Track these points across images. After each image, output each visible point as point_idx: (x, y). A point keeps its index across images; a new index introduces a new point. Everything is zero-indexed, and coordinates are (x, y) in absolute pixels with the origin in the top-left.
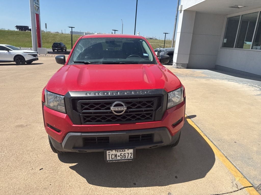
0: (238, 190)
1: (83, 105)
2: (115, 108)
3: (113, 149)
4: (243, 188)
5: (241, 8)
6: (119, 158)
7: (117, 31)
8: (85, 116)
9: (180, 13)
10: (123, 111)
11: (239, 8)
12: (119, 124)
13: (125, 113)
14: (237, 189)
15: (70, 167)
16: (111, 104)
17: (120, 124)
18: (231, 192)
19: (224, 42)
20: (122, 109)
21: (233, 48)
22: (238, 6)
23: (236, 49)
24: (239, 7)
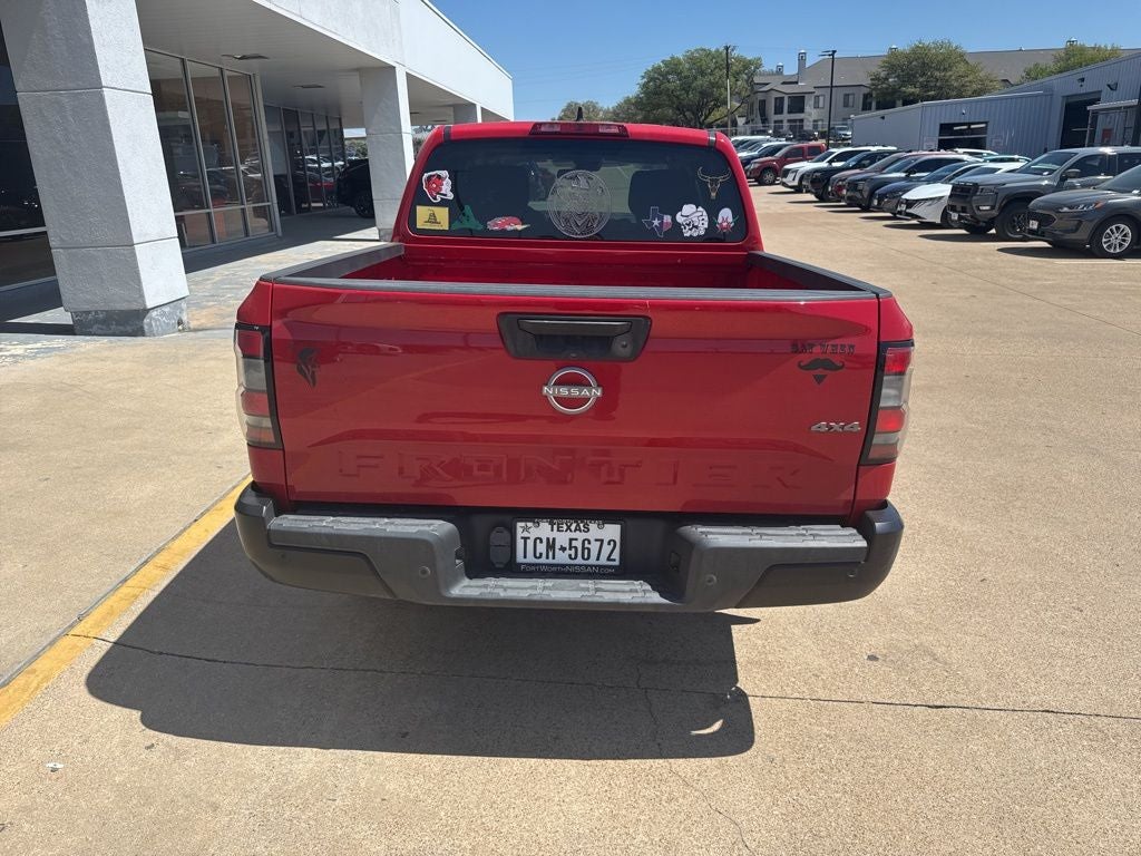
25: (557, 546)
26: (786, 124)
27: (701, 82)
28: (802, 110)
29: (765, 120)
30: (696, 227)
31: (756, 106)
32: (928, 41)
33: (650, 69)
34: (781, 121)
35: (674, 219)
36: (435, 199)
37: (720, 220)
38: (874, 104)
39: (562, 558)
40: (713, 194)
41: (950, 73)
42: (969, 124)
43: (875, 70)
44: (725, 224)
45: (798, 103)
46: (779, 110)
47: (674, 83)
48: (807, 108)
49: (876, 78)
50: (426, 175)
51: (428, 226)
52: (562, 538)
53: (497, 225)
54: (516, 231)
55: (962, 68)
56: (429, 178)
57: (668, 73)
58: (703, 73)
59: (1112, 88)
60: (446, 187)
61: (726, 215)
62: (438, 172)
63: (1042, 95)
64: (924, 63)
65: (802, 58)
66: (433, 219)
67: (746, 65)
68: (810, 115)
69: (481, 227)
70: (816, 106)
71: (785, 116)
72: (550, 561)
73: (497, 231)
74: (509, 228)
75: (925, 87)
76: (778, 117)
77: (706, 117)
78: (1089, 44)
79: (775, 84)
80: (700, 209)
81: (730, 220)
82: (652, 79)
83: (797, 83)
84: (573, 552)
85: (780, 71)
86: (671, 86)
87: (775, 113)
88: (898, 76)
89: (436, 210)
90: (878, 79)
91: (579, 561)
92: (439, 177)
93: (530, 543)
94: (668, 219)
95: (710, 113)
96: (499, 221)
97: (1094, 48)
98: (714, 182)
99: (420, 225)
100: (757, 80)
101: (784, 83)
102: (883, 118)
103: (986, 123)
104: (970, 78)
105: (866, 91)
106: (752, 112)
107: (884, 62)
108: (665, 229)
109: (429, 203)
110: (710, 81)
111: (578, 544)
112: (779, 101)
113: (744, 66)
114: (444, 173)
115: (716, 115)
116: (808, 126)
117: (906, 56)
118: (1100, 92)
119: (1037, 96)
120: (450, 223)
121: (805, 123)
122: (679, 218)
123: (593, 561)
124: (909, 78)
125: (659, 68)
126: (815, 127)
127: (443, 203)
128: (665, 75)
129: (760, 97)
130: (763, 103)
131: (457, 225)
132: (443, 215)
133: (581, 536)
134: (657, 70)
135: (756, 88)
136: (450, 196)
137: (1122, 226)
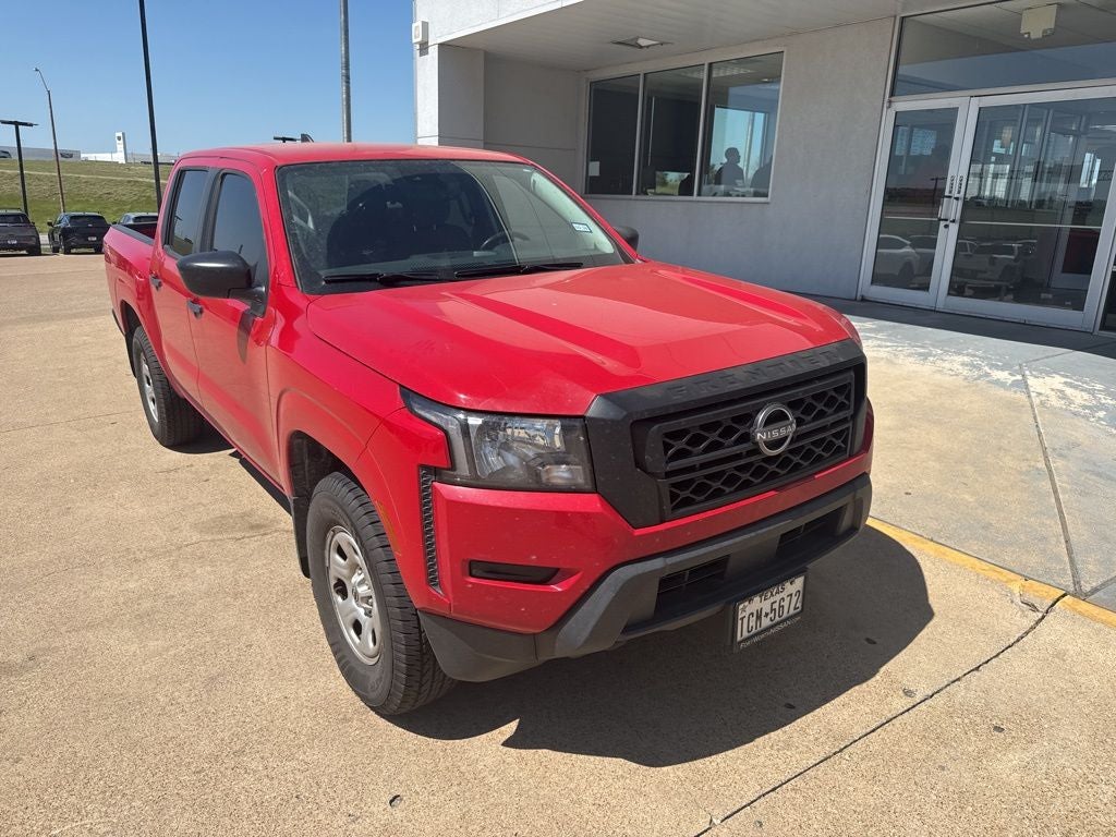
0: (1043, 617)
1: (667, 440)
2: (771, 431)
3: (755, 593)
4: (1053, 605)
5: (648, 47)
6: (766, 622)
7: (31, 125)
8: (673, 485)
9: (421, 55)
10: (786, 437)
11: (641, 47)
12: (773, 493)
13: (790, 444)
14: (1040, 615)
15: (507, 744)
16: (749, 418)
17: (774, 489)
18: (1033, 628)
19: (590, 174)
20: (783, 432)
21: (629, 196)
22: (637, 39)
23: (639, 197)
24: (643, 42)
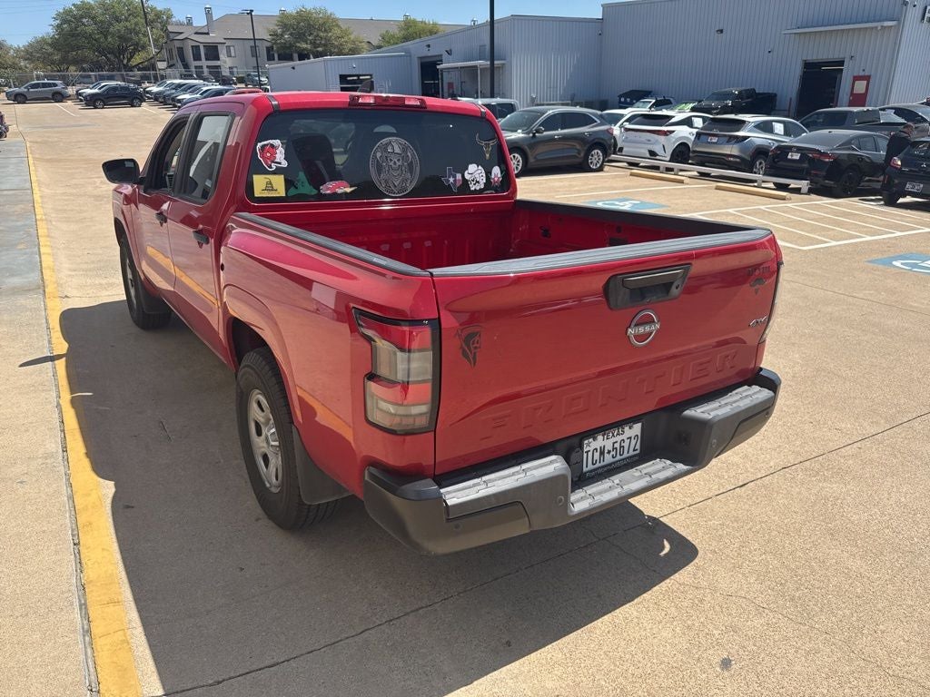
25: (606, 451)
26: (205, 70)
27: (118, 27)
28: (217, 58)
29: (186, 66)
30: (478, 182)
31: (175, 52)
32: (309, 7)
33: (62, 11)
34: (201, 67)
35: (463, 176)
36: (270, 167)
37: (493, 177)
38: (276, 56)
39: (608, 459)
40: (488, 155)
41: (330, 34)
42: (358, 76)
43: (273, 27)
44: (496, 179)
45: (213, 52)
46: (197, 57)
47: (90, 28)
48: (221, 56)
49: (274, 34)
50: (259, 145)
51: (266, 194)
52: (608, 444)
53: (328, 189)
54: (346, 193)
55: (337, 31)
56: (263, 147)
57: (82, 17)
58: (118, 20)
59: (449, 53)
60: (280, 155)
61: (496, 171)
62: (271, 141)
63: (404, 56)
64: (309, 24)
65: (208, 12)
66: (270, 187)
67: (158, 15)
68: (225, 62)
69: (314, 192)
70: (229, 56)
71: (204, 63)
72: (602, 464)
73: (329, 194)
74: (339, 191)
75: (314, 44)
76: (198, 63)
77: (129, 60)
78: (419, 19)
79: (188, 33)
80: (480, 167)
81: (499, 175)
82: (64, 21)
83: (208, 34)
84: (614, 453)
85: (190, 22)
86: (89, 30)
87: (195, 60)
88: (291, 34)
89: (272, 178)
90: (277, 35)
91: (618, 457)
92: (272, 146)
93: (590, 454)
94: (459, 176)
95: (132, 57)
96: (330, 185)
97: (422, 22)
98: (487, 145)
99: (257, 193)
100: (170, 28)
101: (196, 33)
102: (293, 68)
103: (371, 75)
104: (346, 39)
105: (269, 44)
106: (172, 58)
107: (278, 21)
108: (458, 185)
109: (266, 172)
110: (126, 27)
111: (617, 445)
112: (196, 49)
113: (156, 15)
114: (277, 142)
115: (137, 60)
116: (225, 72)
117: (294, 18)
118: (441, 55)
119: (401, 56)
120: (287, 190)
121: (223, 69)
122: (467, 176)
123: (626, 455)
124: (300, 36)
125: (71, 11)
126: (232, 73)
127: (278, 171)
128: (78, 19)
129: (177, 44)
130: (181, 50)
131: (293, 192)
132: (279, 182)
133: (619, 438)
134: (68, 12)
135: (172, 36)
136: (285, 164)
137: (516, 155)
